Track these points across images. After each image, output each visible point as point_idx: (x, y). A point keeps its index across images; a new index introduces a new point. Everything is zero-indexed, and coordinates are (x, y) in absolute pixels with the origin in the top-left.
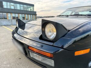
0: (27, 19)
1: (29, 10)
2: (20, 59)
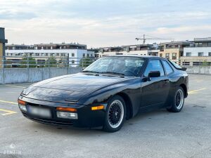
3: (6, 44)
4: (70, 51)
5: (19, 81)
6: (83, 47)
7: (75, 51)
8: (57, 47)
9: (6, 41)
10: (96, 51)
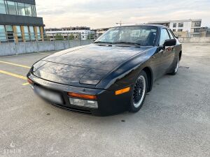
0: (19, 37)
1: (24, 14)
2: (48, 114)
3: (45, 28)
4: (81, 31)
5: (49, 49)
6: (88, 29)
7: (84, 31)
8: (74, 29)
9: (44, 25)
10: (95, 31)
